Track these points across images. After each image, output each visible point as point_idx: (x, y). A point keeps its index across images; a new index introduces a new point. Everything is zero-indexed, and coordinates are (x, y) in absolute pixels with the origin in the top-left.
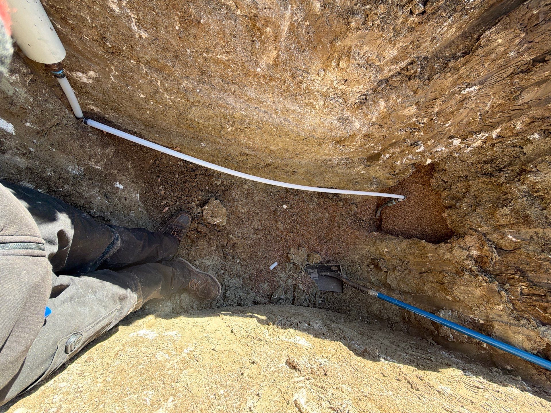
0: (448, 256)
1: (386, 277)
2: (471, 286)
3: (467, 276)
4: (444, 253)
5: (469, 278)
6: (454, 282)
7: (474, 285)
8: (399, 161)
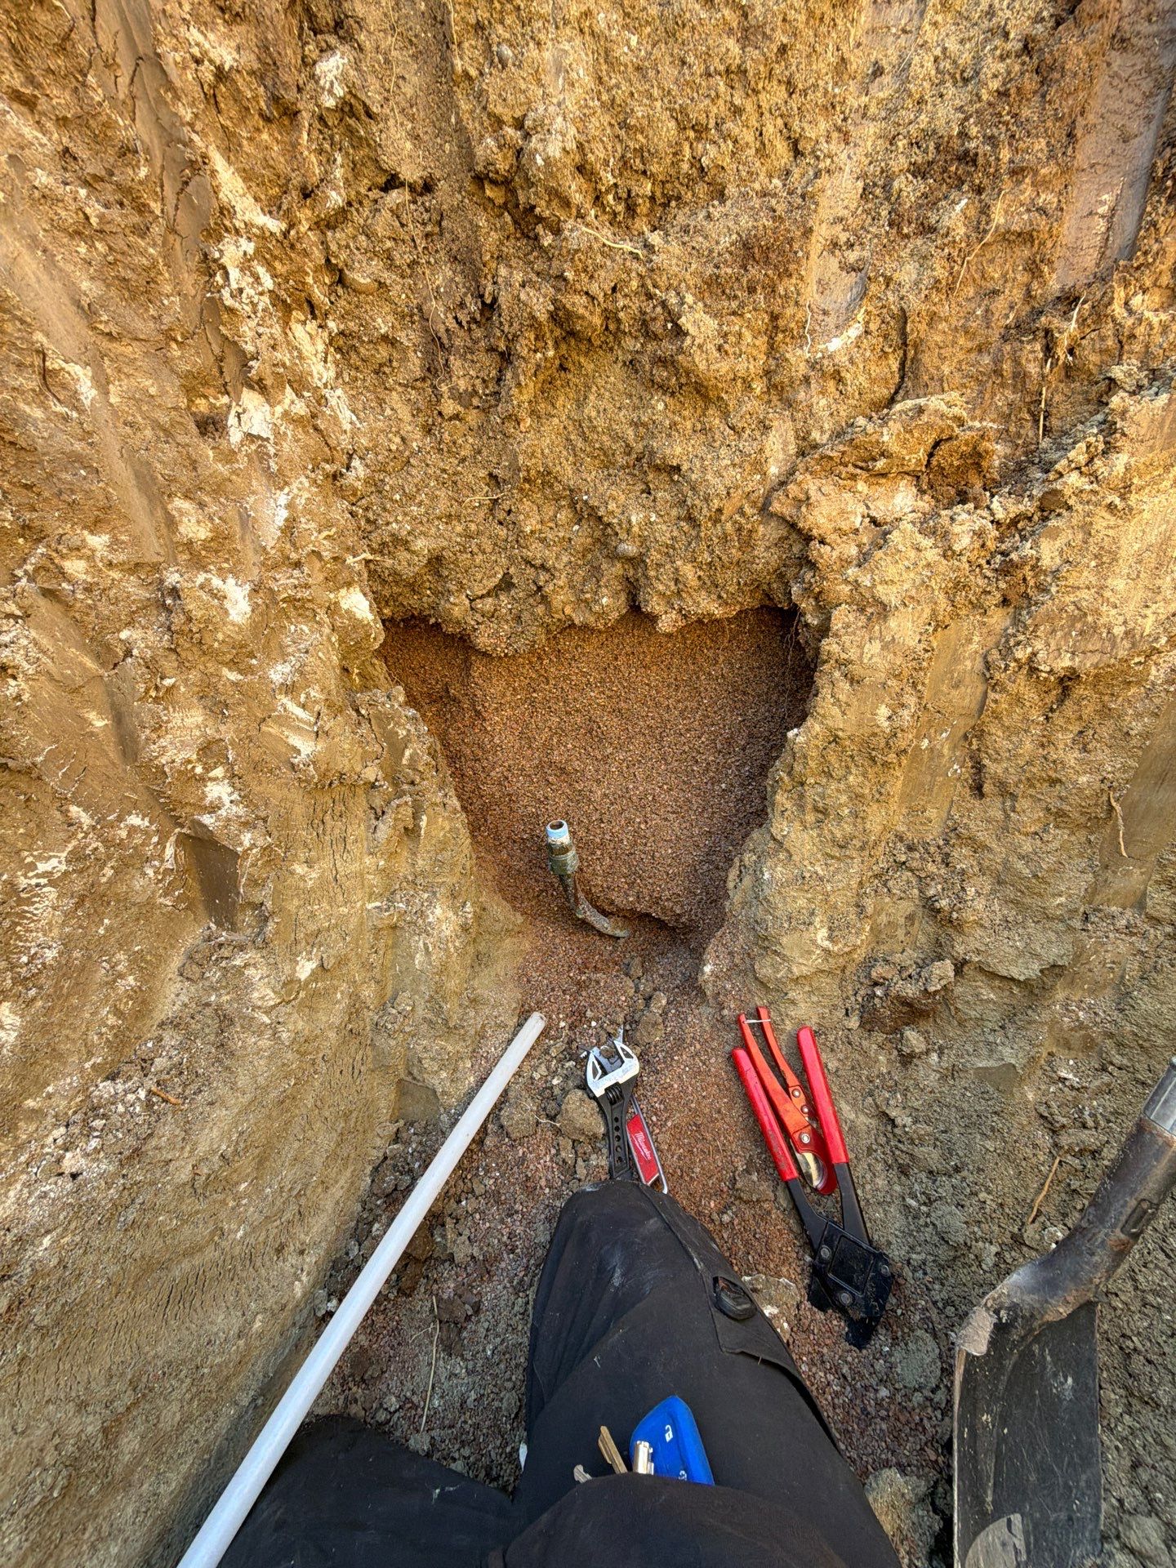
0: (905, 628)
1: (993, 975)
2: (1115, 541)
3: (1048, 552)
4: (885, 647)
5: (1058, 543)
6: (1073, 620)
7: (1112, 521)
8: (295, 740)
